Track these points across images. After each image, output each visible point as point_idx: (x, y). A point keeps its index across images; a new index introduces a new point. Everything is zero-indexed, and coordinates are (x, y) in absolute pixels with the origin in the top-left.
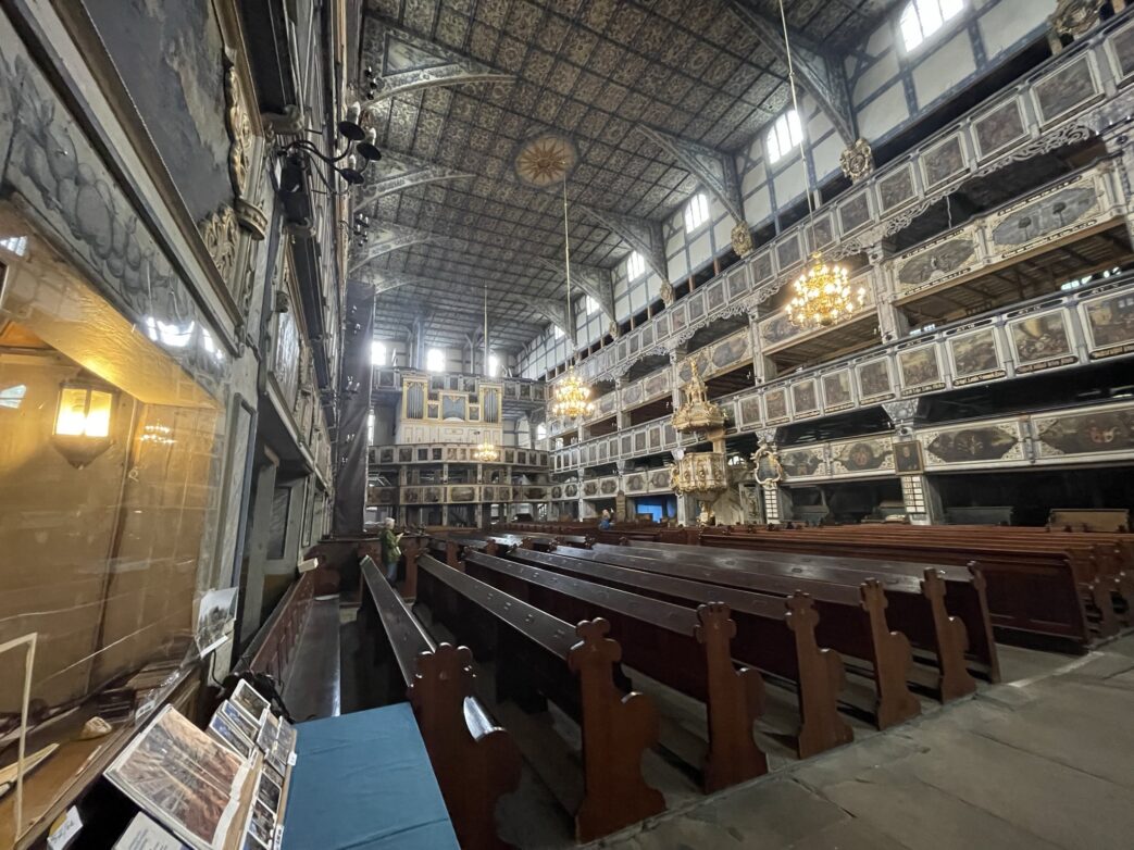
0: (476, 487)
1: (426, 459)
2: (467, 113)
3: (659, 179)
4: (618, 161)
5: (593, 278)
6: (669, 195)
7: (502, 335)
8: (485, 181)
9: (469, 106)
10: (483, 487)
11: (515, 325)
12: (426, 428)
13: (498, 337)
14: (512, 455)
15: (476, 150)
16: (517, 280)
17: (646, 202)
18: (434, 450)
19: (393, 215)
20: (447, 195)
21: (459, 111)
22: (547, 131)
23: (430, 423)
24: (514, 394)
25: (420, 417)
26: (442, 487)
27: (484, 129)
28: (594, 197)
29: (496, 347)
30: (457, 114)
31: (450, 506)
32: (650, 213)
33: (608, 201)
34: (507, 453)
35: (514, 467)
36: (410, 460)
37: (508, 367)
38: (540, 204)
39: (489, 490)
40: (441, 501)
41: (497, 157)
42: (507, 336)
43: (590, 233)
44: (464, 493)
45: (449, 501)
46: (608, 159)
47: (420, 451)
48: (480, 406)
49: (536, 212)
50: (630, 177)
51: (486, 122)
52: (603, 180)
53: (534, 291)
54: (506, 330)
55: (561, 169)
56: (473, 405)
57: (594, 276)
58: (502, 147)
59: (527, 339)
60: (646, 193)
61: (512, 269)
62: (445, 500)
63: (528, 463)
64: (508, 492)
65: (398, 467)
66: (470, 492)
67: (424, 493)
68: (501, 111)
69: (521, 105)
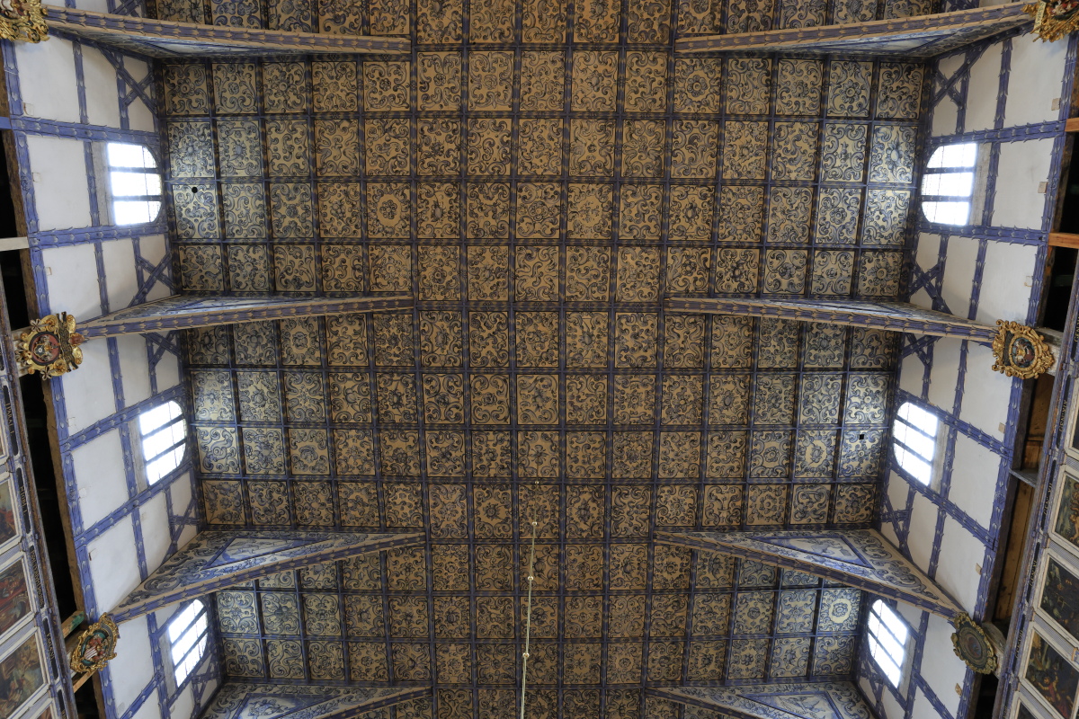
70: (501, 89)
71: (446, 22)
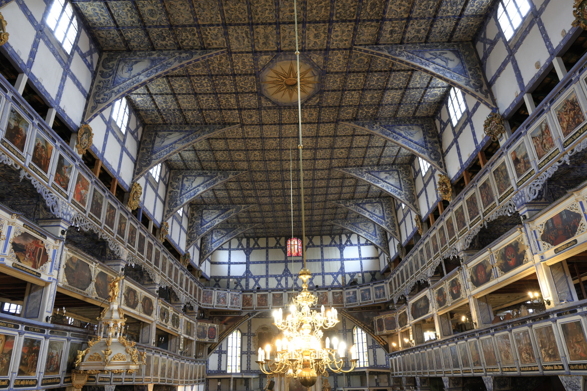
21: (376, 95)
41: (337, 73)
69: (330, 112)
70: (275, 133)
71: (253, 119)
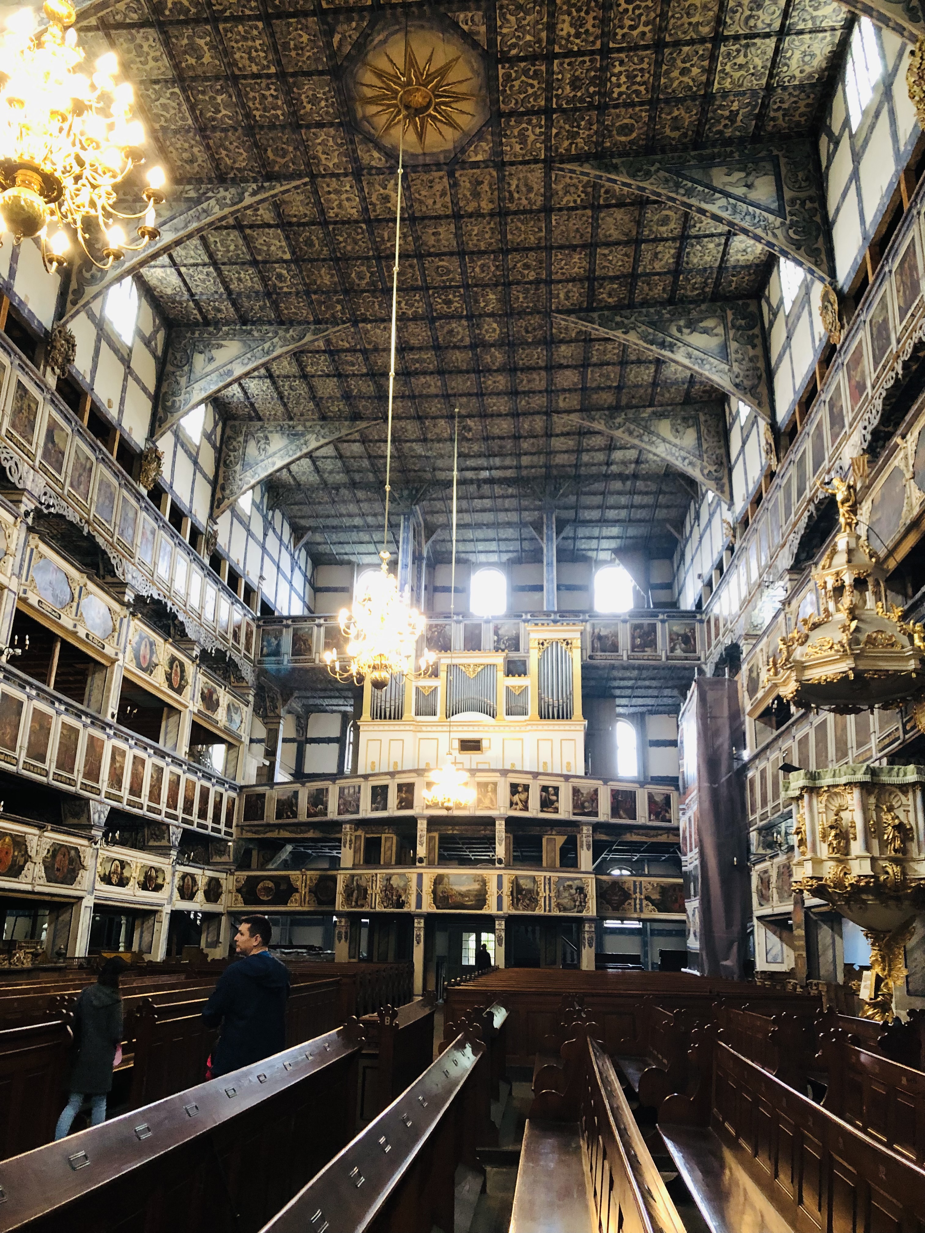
0: (491, 875)
1: (385, 808)
2: (207, 59)
3: (719, 21)
4: (577, 24)
5: (705, 331)
6: (777, 51)
7: (611, 514)
8: (334, 184)
9: (201, 42)
10: (508, 875)
11: (617, 485)
12: (409, 738)
13: (603, 522)
14: (594, 796)
15: (272, 127)
16: (550, 382)
17: (725, 94)
18: (400, 787)
19: (227, 310)
20: (287, 238)
22: (372, 25)
23: (418, 724)
24: (615, 648)
25: (397, 715)
26: (412, 873)
27: (255, 76)
28: (584, 133)
29: (613, 544)
30: (190, 67)
31: (429, 918)
32: (761, 117)
33: (626, 130)
34: (576, 791)
35: (597, 827)
36: (357, 812)
37: (651, 586)
38: (476, 195)
39: (525, 884)
40: (411, 907)
41: (320, 125)
42: (623, 514)
43: (639, 223)
44: (463, 889)
45: (428, 907)
46: (551, 27)
47: (374, 788)
48: (529, 682)
49: (478, 214)
50: (636, 48)
51: (251, 59)
52: (575, 83)
53: (607, 398)
54: (611, 500)
55: (458, 98)
56: (515, 681)
57: (709, 323)
58: (314, 100)
59: (673, 513)
60: (710, 71)
61: (523, 357)
62: (419, 905)
63: (642, 816)
64: (581, 890)
65: (337, 825)
66: (476, 886)
67: (379, 885)
68: (260, 24)
